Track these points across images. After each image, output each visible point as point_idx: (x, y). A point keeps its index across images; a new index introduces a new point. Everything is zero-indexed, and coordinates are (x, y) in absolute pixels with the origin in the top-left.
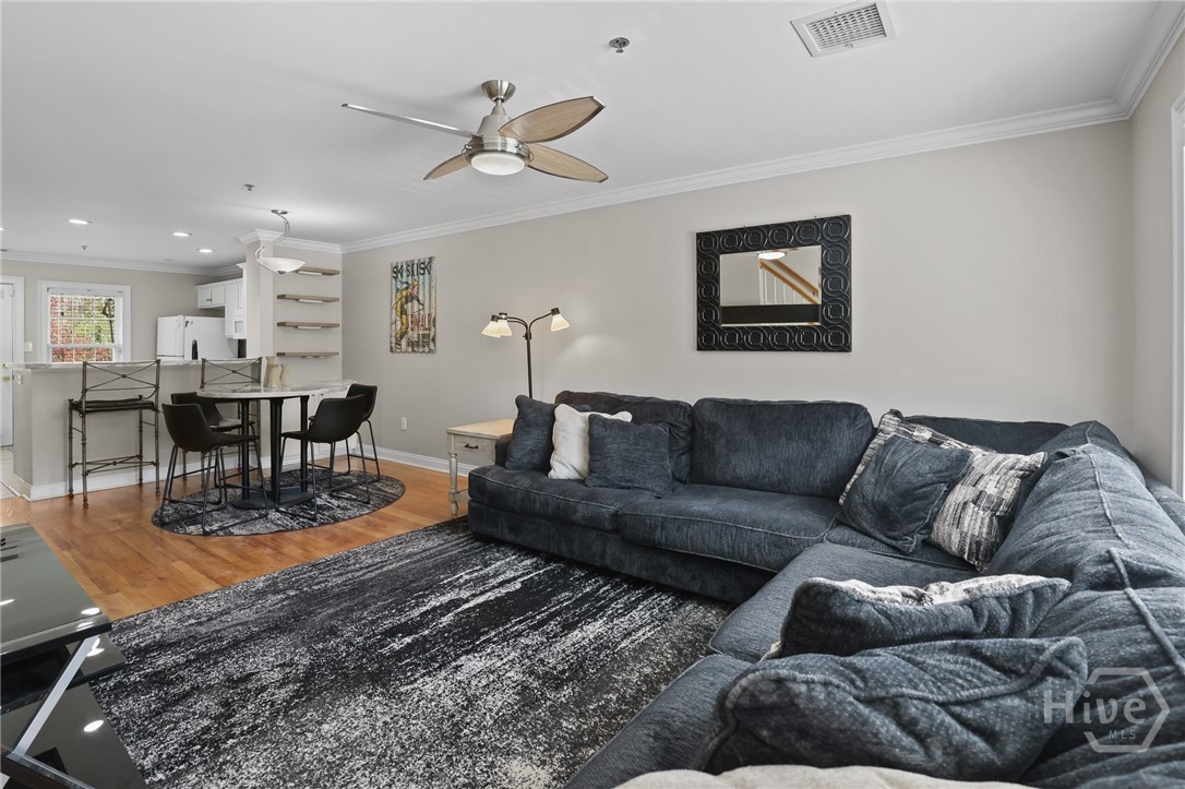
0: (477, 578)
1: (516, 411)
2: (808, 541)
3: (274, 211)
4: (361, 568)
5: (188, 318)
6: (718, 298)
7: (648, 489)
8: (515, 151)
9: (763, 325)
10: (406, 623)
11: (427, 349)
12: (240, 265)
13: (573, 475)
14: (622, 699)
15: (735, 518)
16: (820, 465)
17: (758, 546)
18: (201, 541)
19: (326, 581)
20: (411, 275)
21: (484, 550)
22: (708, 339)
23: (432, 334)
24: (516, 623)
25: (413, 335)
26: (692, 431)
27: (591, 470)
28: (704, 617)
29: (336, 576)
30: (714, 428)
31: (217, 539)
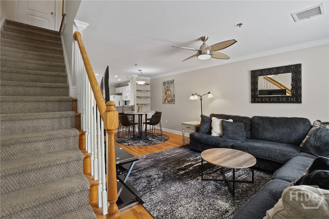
0: (195, 159)
1: (200, 118)
2: (293, 155)
3: (139, 70)
4: (166, 155)
5: (115, 96)
6: (258, 89)
7: (239, 140)
8: (209, 53)
9: (272, 96)
10: (182, 168)
11: (172, 103)
12: (128, 83)
13: (218, 135)
14: (242, 190)
15: (270, 148)
16: (293, 135)
17: (277, 156)
18: (128, 146)
19: (159, 157)
20: (168, 84)
21: (195, 153)
22: (255, 100)
23: (174, 99)
24: (209, 171)
25: (169, 99)
26: (251, 125)
27: (223, 134)
28: (260, 174)
29: (161, 156)
30: (258, 124)
31: (131, 146)
